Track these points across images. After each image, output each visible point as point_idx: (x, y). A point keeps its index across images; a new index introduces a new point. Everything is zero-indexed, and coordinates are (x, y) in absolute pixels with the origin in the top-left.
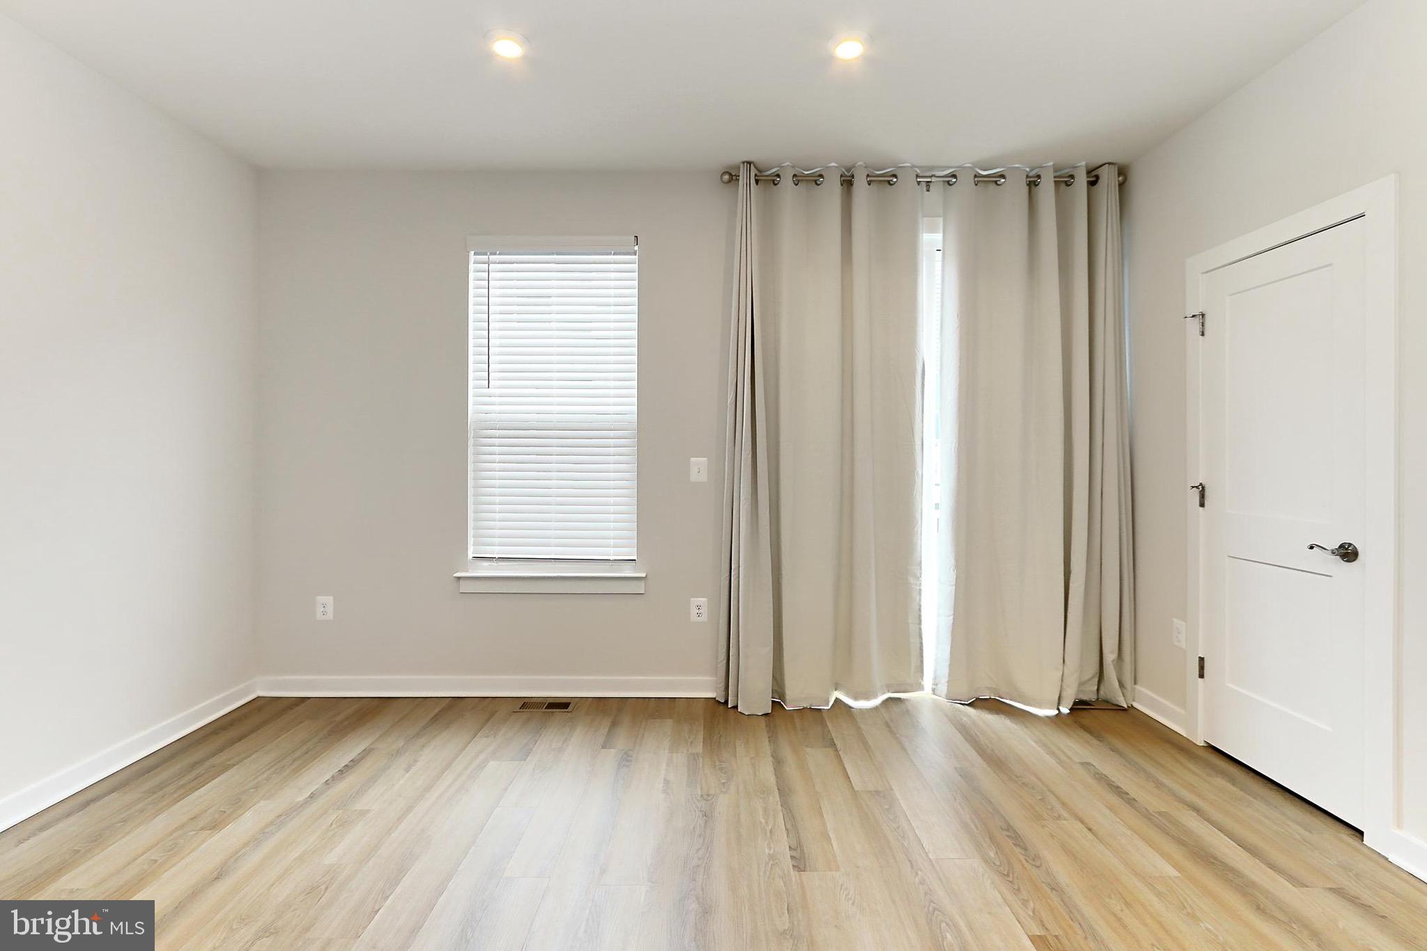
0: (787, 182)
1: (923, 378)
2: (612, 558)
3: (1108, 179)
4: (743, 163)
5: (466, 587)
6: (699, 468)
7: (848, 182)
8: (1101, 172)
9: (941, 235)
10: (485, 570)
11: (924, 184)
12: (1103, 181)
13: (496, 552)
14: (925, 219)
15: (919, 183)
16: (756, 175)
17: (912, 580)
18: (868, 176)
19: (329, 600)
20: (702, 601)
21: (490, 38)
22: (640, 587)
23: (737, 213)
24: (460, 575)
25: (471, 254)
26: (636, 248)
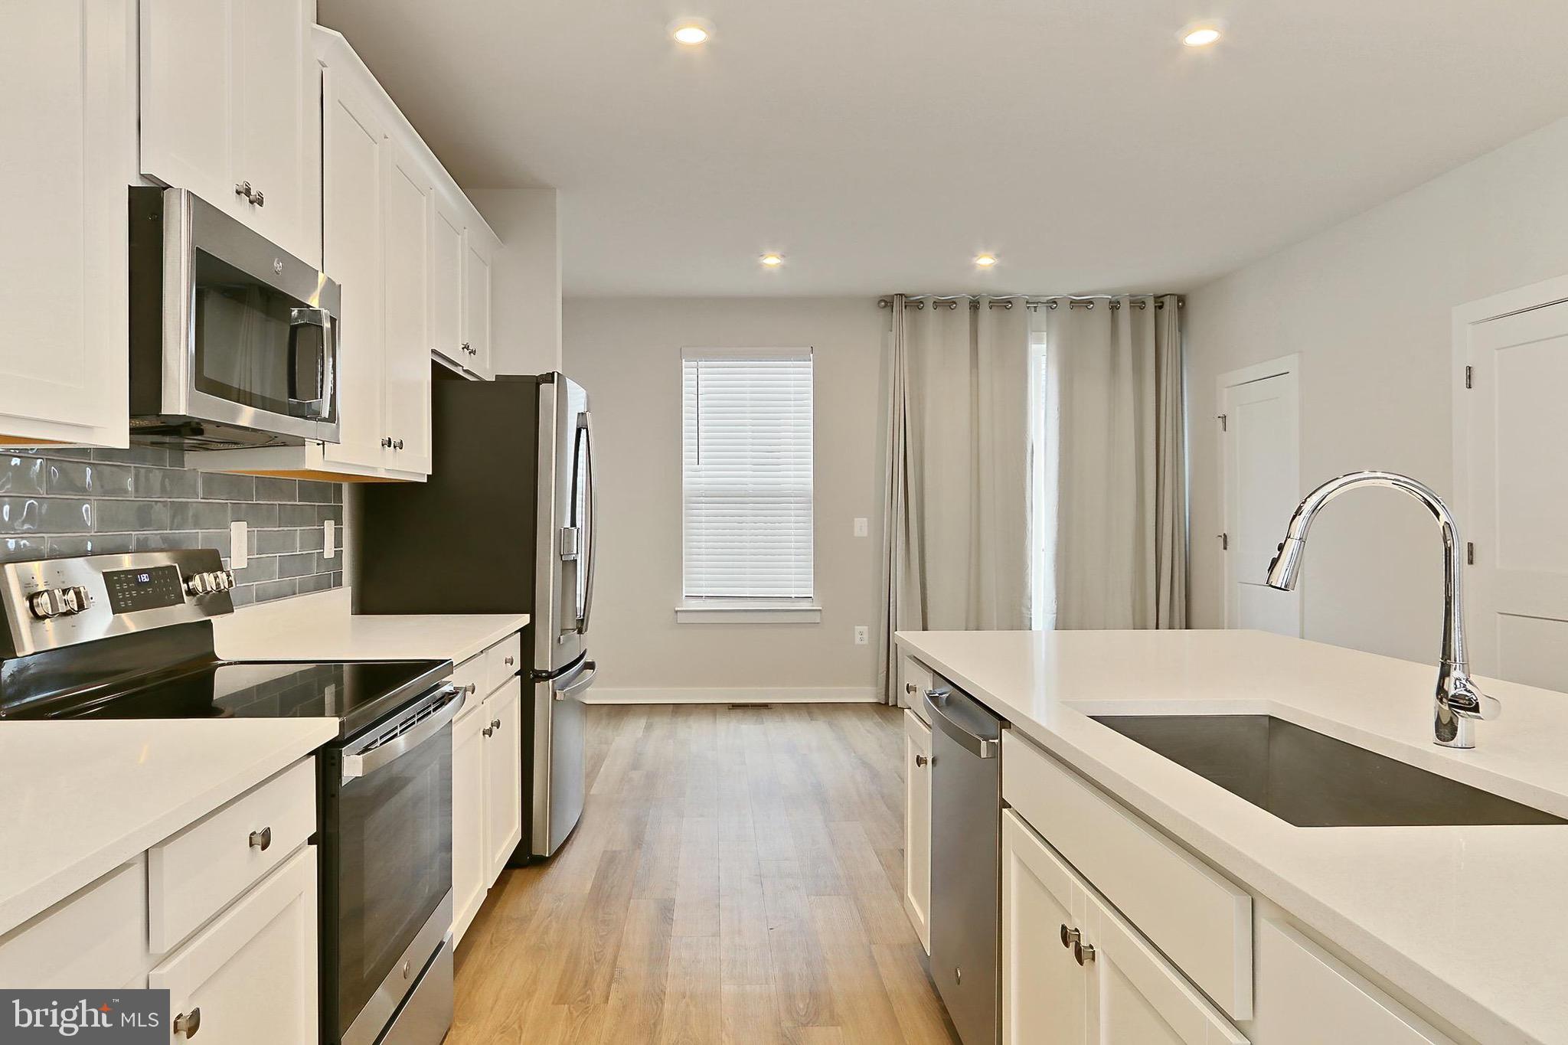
0: (929, 305)
1: (1032, 456)
2: (793, 596)
3: (1170, 305)
4: (897, 295)
5: (681, 618)
6: (861, 527)
7: (975, 305)
8: (1167, 300)
9: (1045, 346)
10: (694, 605)
11: (1033, 309)
12: (1167, 307)
13: (704, 591)
14: (1033, 333)
15: (1028, 307)
16: (905, 302)
17: (1024, 610)
18: (990, 302)
20: (864, 629)
21: (762, 256)
22: (816, 617)
23: (891, 331)
24: (676, 609)
25: (684, 360)
26: (811, 355)
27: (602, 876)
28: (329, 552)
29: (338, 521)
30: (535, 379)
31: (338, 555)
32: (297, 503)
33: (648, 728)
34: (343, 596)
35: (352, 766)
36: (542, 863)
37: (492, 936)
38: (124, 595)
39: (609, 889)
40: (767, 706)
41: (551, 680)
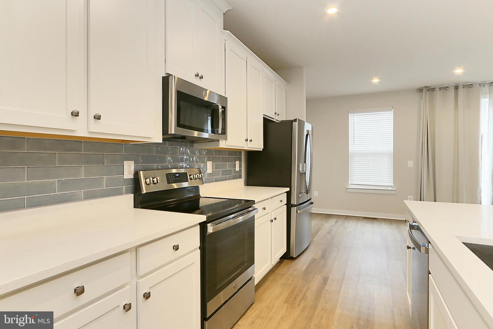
0: (437, 89)
1: (482, 139)
2: (387, 185)
4: (425, 87)
5: (349, 190)
6: (411, 164)
7: (457, 88)
9: (488, 99)
10: (354, 187)
11: (483, 86)
13: (356, 183)
14: (483, 95)
15: (480, 86)
16: (428, 89)
19: (317, 192)
20: (412, 197)
21: (372, 79)
22: (394, 192)
23: (422, 99)
24: (347, 188)
25: (349, 114)
26: (392, 109)
27: (309, 266)
28: (237, 169)
29: (240, 161)
30: (292, 121)
31: (240, 170)
32: (227, 156)
33: (336, 222)
34: (241, 181)
35: (210, 229)
36: (293, 259)
37: (273, 278)
38: (171, 179)
39: (310, 270)
40: (376, 219)
41: (296, 207)
